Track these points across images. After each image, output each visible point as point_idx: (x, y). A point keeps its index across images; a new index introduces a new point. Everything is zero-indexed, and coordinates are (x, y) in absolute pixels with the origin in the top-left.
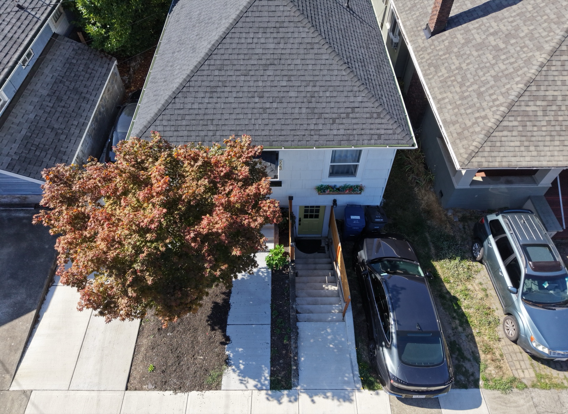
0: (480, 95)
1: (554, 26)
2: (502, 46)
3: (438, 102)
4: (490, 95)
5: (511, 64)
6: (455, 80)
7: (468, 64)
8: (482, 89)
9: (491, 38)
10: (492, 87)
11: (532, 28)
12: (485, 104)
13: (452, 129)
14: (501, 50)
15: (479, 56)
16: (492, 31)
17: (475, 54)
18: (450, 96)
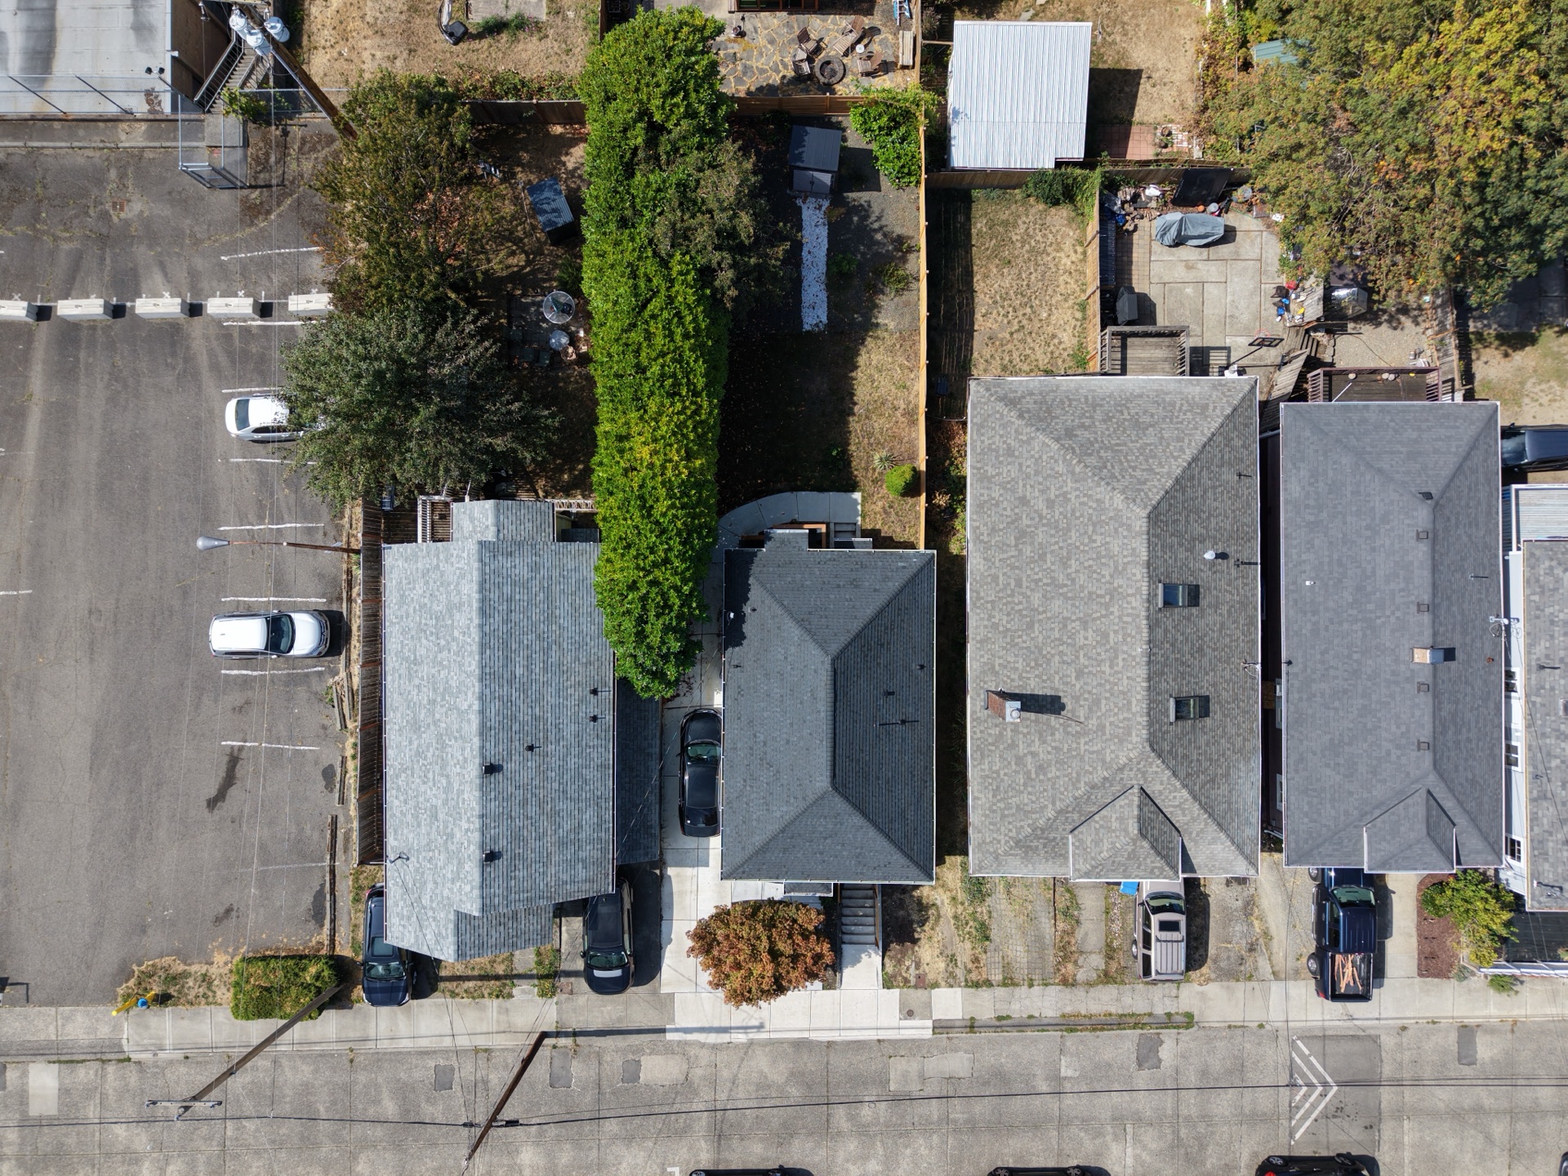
0: (1003, 817)
1: (1071, 788)
2: (1033, 776)
3: (975, 798)
4: (1009, 823)
5: (1033, 802)
6: (990, 784)
7: (1005, 774)
8: (1006, 812)
9: (1029, 759)
10: (1013, 815)
11: (1058, 773)
12: (1003, 829)
13: (976, 835)
14: (1032, 780)
15: (1015, 772)
16: (1033, 749)
17: (1014, 767)
18: (984, 800)
